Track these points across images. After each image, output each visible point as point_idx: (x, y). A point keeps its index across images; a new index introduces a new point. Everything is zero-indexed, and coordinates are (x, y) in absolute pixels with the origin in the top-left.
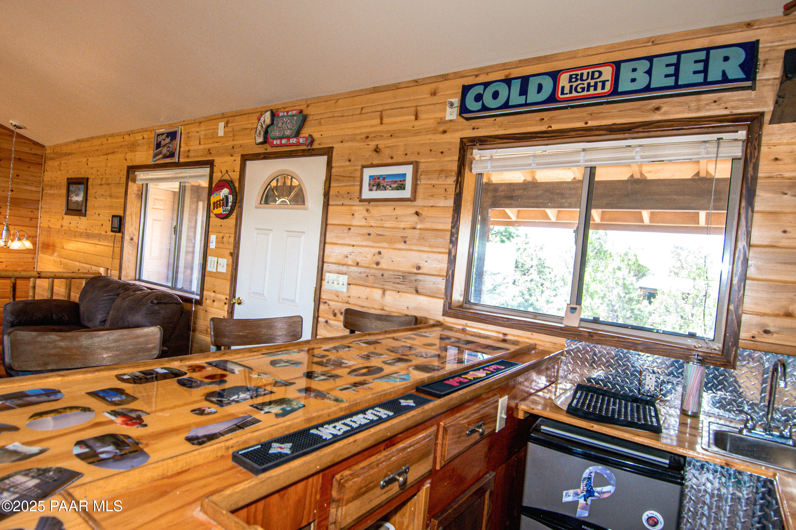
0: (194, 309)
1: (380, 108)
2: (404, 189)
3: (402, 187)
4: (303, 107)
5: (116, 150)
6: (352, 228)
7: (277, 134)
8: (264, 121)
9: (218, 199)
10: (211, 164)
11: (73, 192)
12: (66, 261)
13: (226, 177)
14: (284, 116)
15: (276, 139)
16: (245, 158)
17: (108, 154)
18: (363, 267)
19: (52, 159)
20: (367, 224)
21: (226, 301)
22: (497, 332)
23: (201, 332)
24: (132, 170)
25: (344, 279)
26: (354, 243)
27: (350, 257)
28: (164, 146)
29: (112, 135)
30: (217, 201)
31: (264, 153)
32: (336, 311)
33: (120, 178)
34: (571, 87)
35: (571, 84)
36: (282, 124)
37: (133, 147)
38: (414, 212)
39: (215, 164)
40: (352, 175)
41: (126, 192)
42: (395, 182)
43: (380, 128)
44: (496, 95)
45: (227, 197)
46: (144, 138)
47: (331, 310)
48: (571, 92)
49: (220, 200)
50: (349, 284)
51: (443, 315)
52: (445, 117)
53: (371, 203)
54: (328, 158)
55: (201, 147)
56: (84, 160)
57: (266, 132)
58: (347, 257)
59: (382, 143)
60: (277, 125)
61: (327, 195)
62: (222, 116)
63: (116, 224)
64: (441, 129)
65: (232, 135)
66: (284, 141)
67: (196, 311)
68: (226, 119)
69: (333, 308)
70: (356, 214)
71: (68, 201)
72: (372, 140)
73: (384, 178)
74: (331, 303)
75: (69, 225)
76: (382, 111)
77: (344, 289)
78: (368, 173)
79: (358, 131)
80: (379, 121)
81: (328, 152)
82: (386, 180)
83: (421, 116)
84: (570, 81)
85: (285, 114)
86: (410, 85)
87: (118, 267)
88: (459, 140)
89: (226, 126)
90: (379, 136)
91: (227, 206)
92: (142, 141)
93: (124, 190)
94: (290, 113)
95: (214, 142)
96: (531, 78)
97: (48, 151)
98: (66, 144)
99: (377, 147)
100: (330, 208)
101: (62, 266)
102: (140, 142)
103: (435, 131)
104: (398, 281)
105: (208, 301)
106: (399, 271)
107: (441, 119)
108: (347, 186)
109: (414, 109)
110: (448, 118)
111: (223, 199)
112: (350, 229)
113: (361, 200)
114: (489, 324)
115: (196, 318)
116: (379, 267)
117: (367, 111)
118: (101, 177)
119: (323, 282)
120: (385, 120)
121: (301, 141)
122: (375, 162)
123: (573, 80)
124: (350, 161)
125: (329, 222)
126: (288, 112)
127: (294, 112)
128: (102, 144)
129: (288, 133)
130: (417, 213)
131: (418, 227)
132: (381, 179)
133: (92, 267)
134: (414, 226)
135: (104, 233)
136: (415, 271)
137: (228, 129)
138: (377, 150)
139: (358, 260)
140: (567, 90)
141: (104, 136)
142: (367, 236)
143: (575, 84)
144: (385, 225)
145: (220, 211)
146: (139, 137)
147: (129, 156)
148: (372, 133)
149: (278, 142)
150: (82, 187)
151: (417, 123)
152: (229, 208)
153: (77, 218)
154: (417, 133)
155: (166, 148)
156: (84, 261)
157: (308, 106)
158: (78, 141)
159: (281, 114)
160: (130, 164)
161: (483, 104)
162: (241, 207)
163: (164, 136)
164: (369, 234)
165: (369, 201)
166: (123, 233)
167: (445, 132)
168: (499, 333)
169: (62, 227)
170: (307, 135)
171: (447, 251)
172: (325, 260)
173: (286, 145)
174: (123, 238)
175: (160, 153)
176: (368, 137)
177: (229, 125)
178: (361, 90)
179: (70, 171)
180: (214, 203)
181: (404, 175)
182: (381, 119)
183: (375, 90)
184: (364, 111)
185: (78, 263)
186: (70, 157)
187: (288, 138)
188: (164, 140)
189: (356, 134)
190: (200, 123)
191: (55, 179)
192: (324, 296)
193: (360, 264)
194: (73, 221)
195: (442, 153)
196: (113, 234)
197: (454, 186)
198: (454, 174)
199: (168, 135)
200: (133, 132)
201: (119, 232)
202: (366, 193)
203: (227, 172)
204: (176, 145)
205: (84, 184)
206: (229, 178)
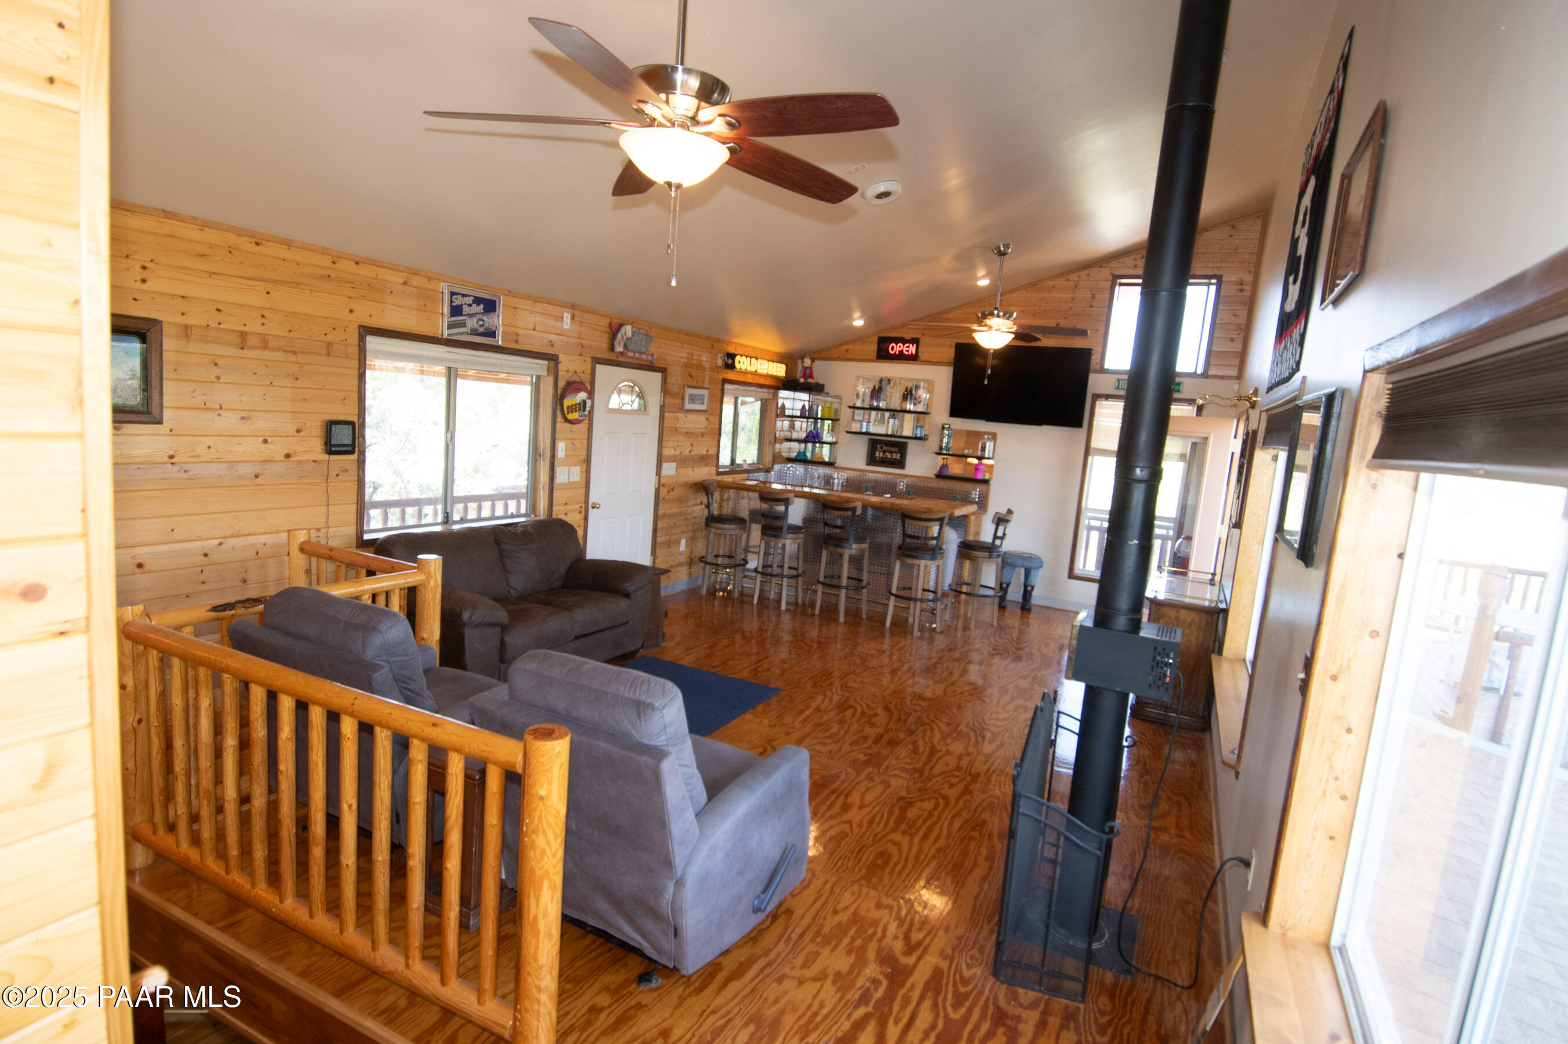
8: (625, 333)
9: (574, 403)
10: (553, 359)
13: (575, 378)
14: (637, 333)
15: (630, 350)
16: (593, 361)
24: (369, 331)
25: (674, 465)
26: (679, 440)
27: (677, 450)
28: (469, 316)
30: (572, 405)
31: (617, 361)
36: (638, 340)
37: (374, 290)
39: (559, 359)
40: (678, 391)
45: (584, 402)
46: (406, 284)
49: (576, 404)
50: (676, 469)
54: (663, 375)
55: (536, 335)
57: (626, 343)
58: (675, 450)
60: (634, 340)
63: (346, 439)
64: (716, 370)
66: (637, 355)
68: (572, 310)
70: (680, 421)
72: (688, 368)
74: (666, 485)
77: (674, 472)
78: (688, 393)
79: (680, 360)
81: (665, 371)
85: (637, 330)
88: (722, 379)
89: (573, 317)
91: (584, 411)
94: (641, 331)
95: (557, 334)
99: (691, 374)
100: (665, 415)
102: (398, 288)
104: (699, 461)
108: (676, 398)
110: (718, 364)
111: (580, 404)
112: (677, 430)
113: (684, 411)
119: (661, 470)
121: (647, 356)
122: (691, 384)
124: (677, 380)
127: (644, 332)
129: (642, 350)
130: (707, 419)
131: (708, 427)
134: (706, 426)
136: (706, 453)
137: (574, 322)
138: (691, 376)
139: (681, 451)
145: (576, 416)
146: (392, 278)
147: (361, 306)
148: (688, 363)
149: (632, 354)
152: (586, 413)
155: (475, 320)
160: (367, 320)
163: (469, 300)
165: (690, 411)
166: (362, 455)
167: (717, 372)
172: (662, 454)
173: (638, 359)
174: (361, 465)
175: (462, 325)
176: (686, 366)
177: (577, 317)
180: (568, 407)
181: (704, 396)
183: (688, 334)
187: (642, 353)
188: (470, 305)
189: (679, 362)
190: (535, 302)
192: (662, 480)
193: (682, 454)
199: (478, 301)
200: (372, 262)
201: (352, 452)
202: (688, 406)
203: (576, 372)
204: (496, 319)
205: (143, 338)
206: (578, 379)
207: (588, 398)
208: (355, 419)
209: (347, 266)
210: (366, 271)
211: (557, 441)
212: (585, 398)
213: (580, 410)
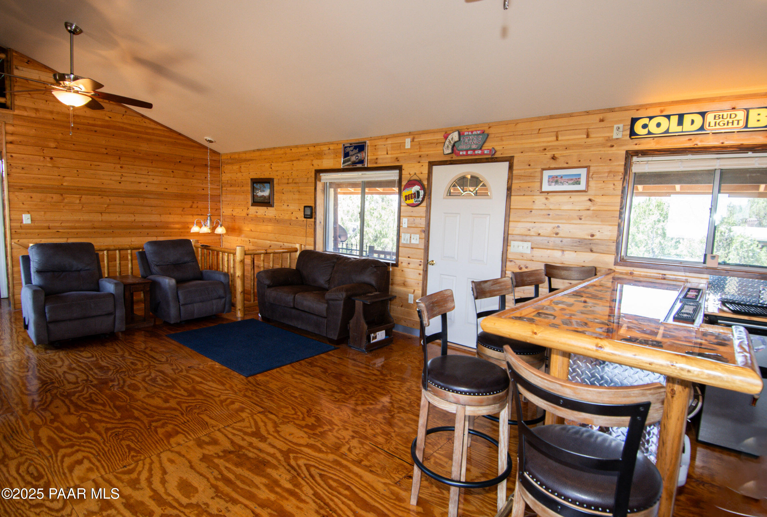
0: (391, 269)
1: (556, 130)
2: (579, 184)
3: (578, 183)
4: (486, 128)
5: (301, 158)
6: (533, 211)
7: (464, 147)
8: (452, 139)
9: (410, 193)
10: (399, 168)
11: (257, 189)
12: (256, 240)
13: (415, 177)
14: (468, 135)
15: (462, 151)
16: (431, 164)
17: (292, 161)
18: (544, 236)
19: (228, 163)
20: (547, 208)
21: (420, 263)
22: (657, 273)
23: (398, 285)
24: (319, 172)
25: (529, 244)
26: (535, 221)
27: (532, 230)
28: (352, 155)
29: (297, 147)
30: (409, 195)
31: (450, 161)
32: (522, 266)
33: (308, 178)
34: (715, 123)
35: (715, 121)
36: (469, 140)
37: (320, 155)
38: (588, 199)
39: (403, 168)
40: (532, 175)
41: (315, 189)
42: (572, 179)
43: (556, 143)
44: (659, 125)
45: (418, 192)
46: (329, 149)
47: (517, 266)
48: (715, 125)
49: (412, 194)
50: (532, 248)
51: (614, 265)
52: (612, 136)
53: (550, 194)
54: (509, 163)
55: (388, 156)
56: (268, 165)
57: (454, 146)
58: (529, 230)
59: (557, 153)
60: (464, 141)
61: (509, 189)
62: (410, 134)
63: (308, 212)
64: (609, 144)
65: (418, 147)
66: (469, 153)
67: (393, 271)
68: (412, 137)
69: (519, 264)
70: (536, 202)
71: (253, 196)
72: (549, 152)
73: (562, 177)
74: (516, 261)
75: (256, 214)
76: (557, 132)
77: (529, 251)
78: (546, 174)
79: (536, 145)
80: (555, 138)
81: (510, 160)
82: (563, 178)
83: (592, 135)
84: (715, 119)
85: (470, 133)
86: (581, 114)
87: (313, 243)
88: (625, 152)
89: (413, 140)
90: (556, 148)
91: (418, 198)
92: (328, 151)
93: (313, 188)
94: (474, 133)
95: (401, 153)
96: (685, 115)
97: (223, 157)
98: (245, 152)
99: (554, 156)
100: (513, 198)
101: (251, 244)
102: (327, 152)
103: (603, 145)
104: (575, 244)
105: (403, 264)
106: (576, 238)
107: (609, 137)
108: (529, 182)
109: (586, 130)
110: (615, 136)
111: (414, 194)
112: (531, 211)
113: (542, 192)
114: (652, 269)
115: (393, 276)
116: (558, 236)
117: (544, 131)
118: (288, 177)
119: (508, 247)
120: (560, 138)
121: (486, 152)
122: (552, 166)
123: (717, 118)
124: (529, 165)
125: (512, 207)
126: (472, 132)
127: (479, 132)
128: (286, 154)
129: (474, 147)
130: (590, 200)
131: (592, 208)
132: (559, 177)
133: (285, 244)
134: (588, 208)
135: (294, 219)
136: (590, 238)
137: (413, 143)
138: (554, 158)
139: (539, 232)
140: (712, 124)
141: (287, 147)
142: (548, 216)
143: (718, 121)
144: (562, 208)
145: (412, 201)
146: (325, 148)
147: (315, 162)
148: (549, 146)
149: (464, 153)
150: (267, 185)
151: (589, 140)
152: (420, 199)
153: (265, 208)
154: (590, 146)
155: (354, 157)
156: (275, 240)
157: (489, 128)
158: (258, 150)
159: (466, 134)
160: (318, 168)
161: (649, 130)
162: (430, 198)
163: (352, 148)
164: (549, 215)
165: (548, 192)
166: (315, 218)
167: (612, 146)
168: (660, 274)
169: (248, 215)
170: (491, 148)
171: (617, 224)
172: (510, 232)
173: (471, 155)
174: (315, 222)
175: (349, 160)
176: (545, 149)
177: (415, 140)
178: (539, 117)
179: (251, 173)
180: (406, 196)
181: (579, 175)
182: (557, 137)
183: (551, 117)
184: (540, 132)
185: (269, 242)
186: (250, 162)
187: (474, 150)
188: (352, 150)
189: (534, 147)
190: (387, 138)
191: (236, 179)
192: (510, 256)
193: (541, 234)
194: (261, 211)
195: (610, 160)
196: (305, 219)
197: (622, 182)
198: (621, 174)
199: (355, 148)
200: (318, 145)
201: (311, 218)
202: (546, 187)
203: (415, 174)
204: (364, 154)
205: (269, 183)
206: (417, 178)
207: (421, 189)
208: (313, 205)
209: (312, 149)
210: (317, 149)
211: (401, 218)
212: (418, 190)
213: (415, 197)
